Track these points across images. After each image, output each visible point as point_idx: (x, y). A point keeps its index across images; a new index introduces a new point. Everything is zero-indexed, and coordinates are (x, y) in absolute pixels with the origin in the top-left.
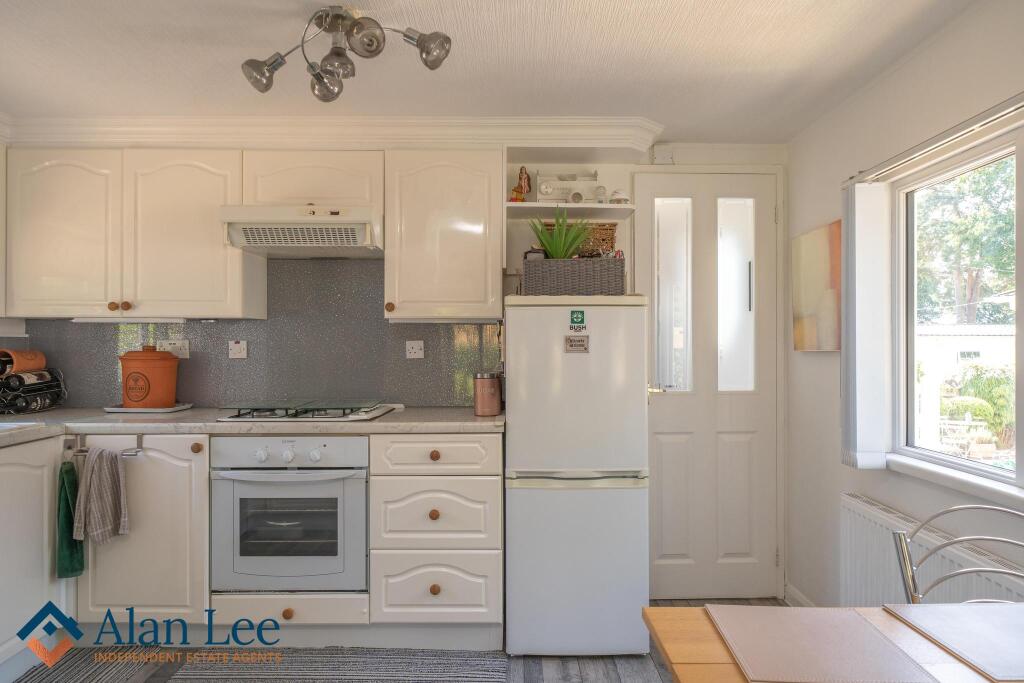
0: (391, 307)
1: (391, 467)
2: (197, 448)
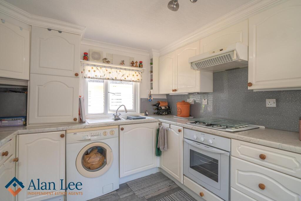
0: (250, 85)
1: (240, 155)
2: (180, 131)
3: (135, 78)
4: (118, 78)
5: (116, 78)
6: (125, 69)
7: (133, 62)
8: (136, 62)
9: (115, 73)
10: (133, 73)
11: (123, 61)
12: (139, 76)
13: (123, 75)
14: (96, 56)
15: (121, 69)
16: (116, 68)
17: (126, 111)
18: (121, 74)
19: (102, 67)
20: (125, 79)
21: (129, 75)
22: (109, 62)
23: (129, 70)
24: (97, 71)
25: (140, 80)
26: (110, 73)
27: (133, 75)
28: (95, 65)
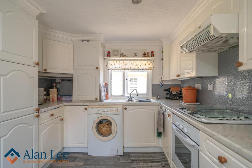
3: (147, 67)
4: (133, 68)
5: (131, 68)
6: (138, 60)
7: (145, 53)
8: (148, 53)
9: (129, 64)
10: (146, 62)
11: (136, 54)
12: (151, 64)
13: (136, 65)
14: (116, 53)
15: (134, 60)
16: (131, 60)
17: (138, 95)
18: (135, 64)
19: (120, 60)
20: (138, 68)
21: (142, 64)
22: (125, 56)
23: (142, 60)
24: (117, 64)
25: (152, 68)
26: (126, 64)
27: (145, 64)
28: (114, 60)
